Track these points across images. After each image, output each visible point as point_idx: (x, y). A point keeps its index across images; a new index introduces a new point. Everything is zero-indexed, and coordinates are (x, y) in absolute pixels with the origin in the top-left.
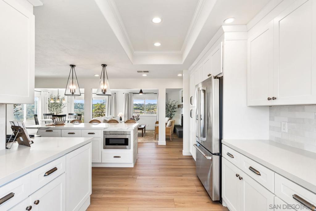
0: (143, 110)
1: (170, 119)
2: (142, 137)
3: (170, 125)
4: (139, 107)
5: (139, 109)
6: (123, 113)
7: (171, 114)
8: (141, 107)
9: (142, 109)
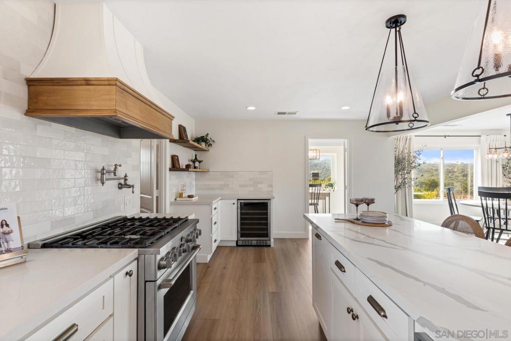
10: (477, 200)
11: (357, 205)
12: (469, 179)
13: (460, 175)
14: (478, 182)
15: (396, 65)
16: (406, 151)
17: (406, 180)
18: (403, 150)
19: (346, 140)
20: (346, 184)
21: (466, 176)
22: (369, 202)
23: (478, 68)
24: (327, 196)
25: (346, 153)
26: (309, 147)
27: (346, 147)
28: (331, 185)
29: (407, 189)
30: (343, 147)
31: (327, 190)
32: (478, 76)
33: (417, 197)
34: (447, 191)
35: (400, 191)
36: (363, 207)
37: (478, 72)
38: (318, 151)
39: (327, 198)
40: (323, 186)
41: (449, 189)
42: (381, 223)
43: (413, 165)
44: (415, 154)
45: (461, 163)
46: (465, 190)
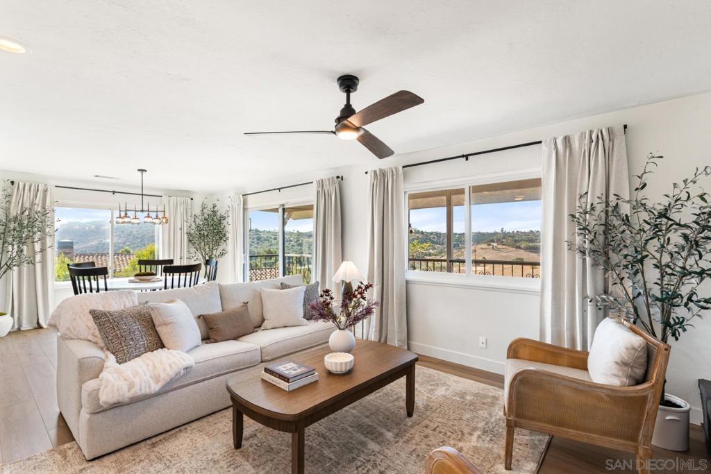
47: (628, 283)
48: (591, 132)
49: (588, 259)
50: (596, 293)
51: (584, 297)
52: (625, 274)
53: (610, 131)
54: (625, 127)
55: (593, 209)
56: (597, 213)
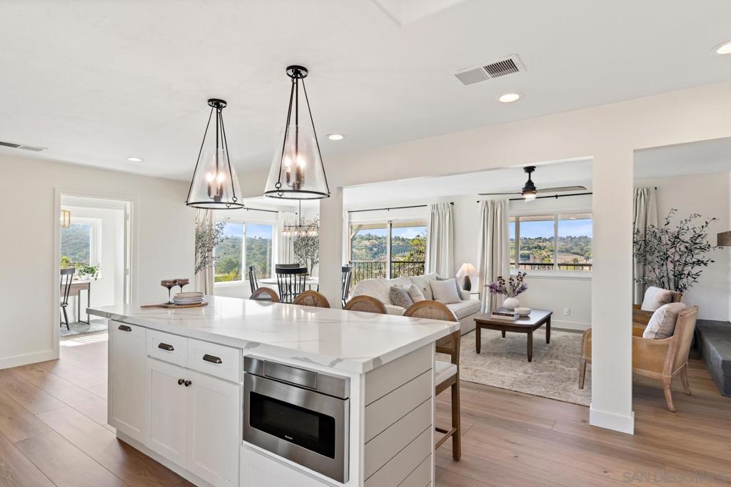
0: (582, 255)
1: (672, 299)
2: (530, 360)
3: (668, 329)
4: (569, 246)
5: (567, 251)
6: (474, 264)
7: (679, 275)
8: (577, 245)
9: (579, 251)
10: (274, 277)
11: (170, 288)
12: (268, 257)
13: (258, 252)
14: (276, 259)
15: (217, 147)
16: (207, 223)
17: (207, 259)
18: (203, 221)
19: (128, 203)
20: (128, 267)
21: (264, 253)
22: (182, 283)
23: (279, 183)
24: (84, 288)
25: (128, 222)
26: (62, 206)
27: (128, 212)
28: (92, 271)
29: (207, 270)
30: (123, 211)
31: (83, 279)
32: (278, 188)
33: (217, 280)
34: (249, 270)
35: (199, 273)
36: (176, 290)
37: (278, 185)
38: (66, 213)
39: (84, 293)
40: (77, 272)
41: (251, 268)
42: (197, 304)
43: (215, 240)
44: (217, 227)
45: (260, 238)
46: (264, 270)
47: (657, 271)
48: (638, 190)
49: (635, 259)
50: (639, 278)
51: (634, 280)
52: (656, 267)
53: (648, 190)
54: (656, 188)
55: (638, 231)
56: (640, 234)
